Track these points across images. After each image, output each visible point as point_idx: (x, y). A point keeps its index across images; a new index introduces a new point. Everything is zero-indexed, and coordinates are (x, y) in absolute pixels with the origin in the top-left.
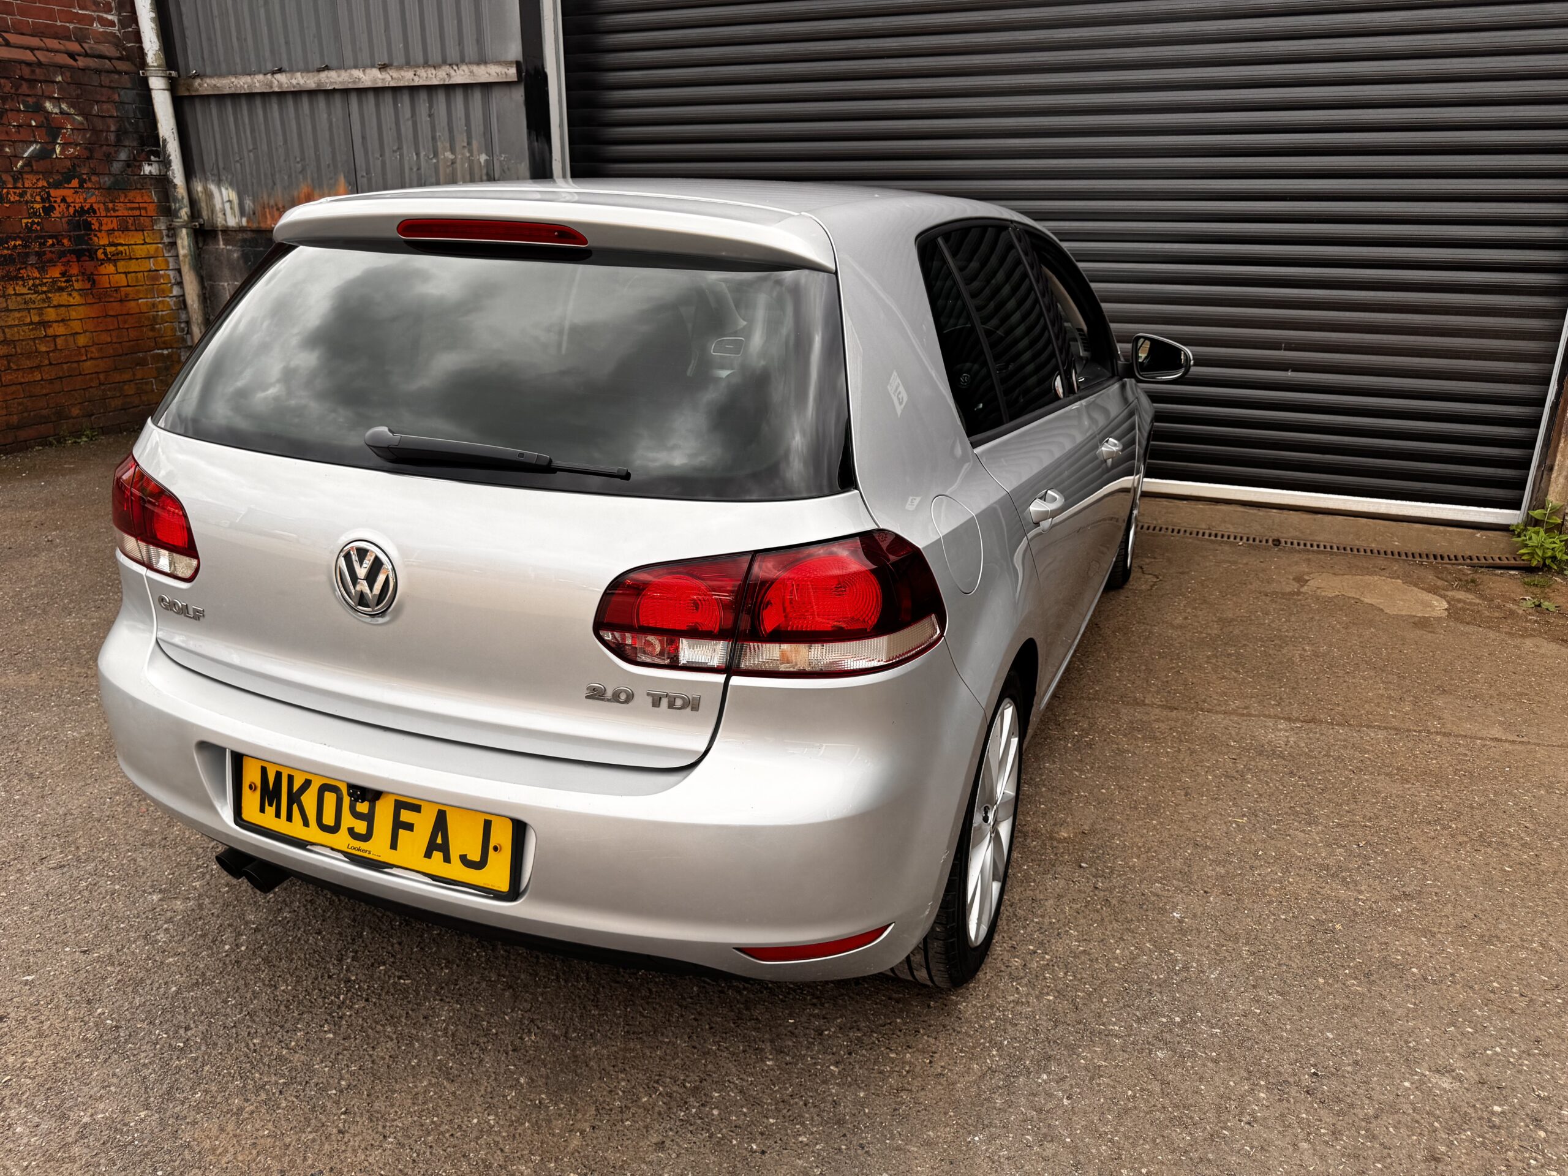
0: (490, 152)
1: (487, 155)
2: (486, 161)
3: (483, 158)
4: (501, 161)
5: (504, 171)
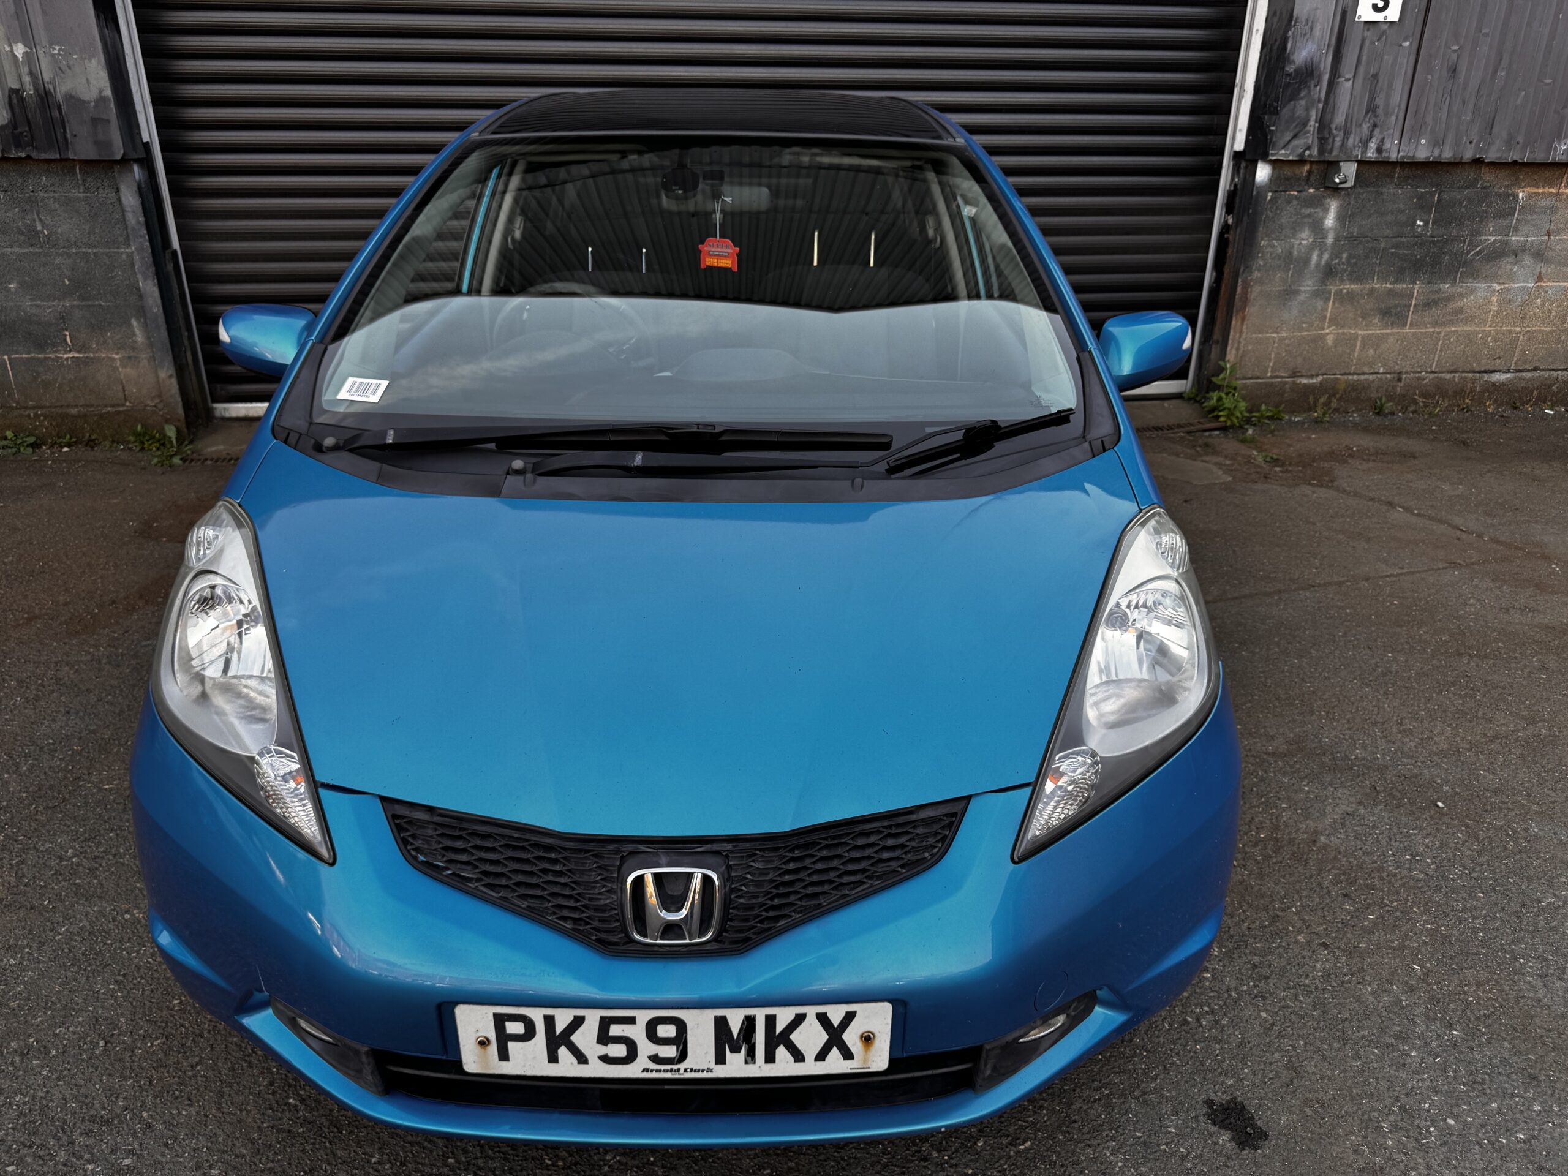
0: (30, 41)
1: (25, 46)
2: (26, 54)
3: (20, 50)
4: (53, 56)
5: (60, 69)
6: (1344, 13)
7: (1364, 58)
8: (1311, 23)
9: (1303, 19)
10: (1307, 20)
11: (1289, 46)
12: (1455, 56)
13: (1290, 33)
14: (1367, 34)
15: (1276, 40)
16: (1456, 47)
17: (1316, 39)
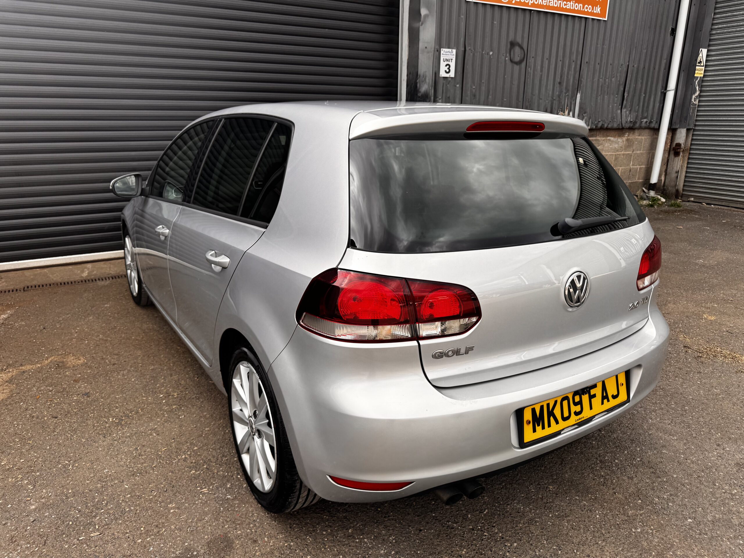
6: (435, 73)
7: (444, 91)
8: (425, 77)
9: (422, 76)
10: (423, 76)
11: (418, 86)
12: (474, 91)
13: (418, 81)
14: (445, 82)
15: (412, 84)
16: (474, 87)
17: (427, 83)
